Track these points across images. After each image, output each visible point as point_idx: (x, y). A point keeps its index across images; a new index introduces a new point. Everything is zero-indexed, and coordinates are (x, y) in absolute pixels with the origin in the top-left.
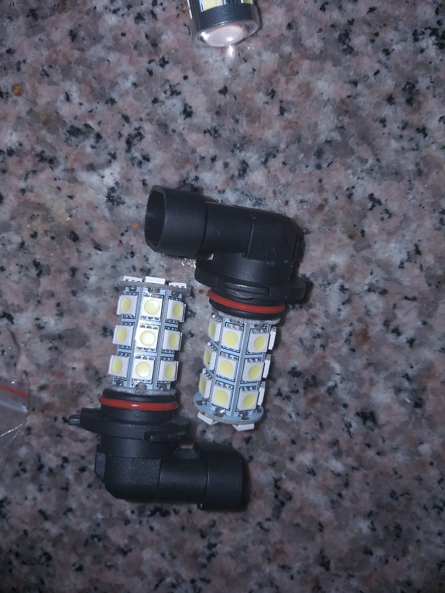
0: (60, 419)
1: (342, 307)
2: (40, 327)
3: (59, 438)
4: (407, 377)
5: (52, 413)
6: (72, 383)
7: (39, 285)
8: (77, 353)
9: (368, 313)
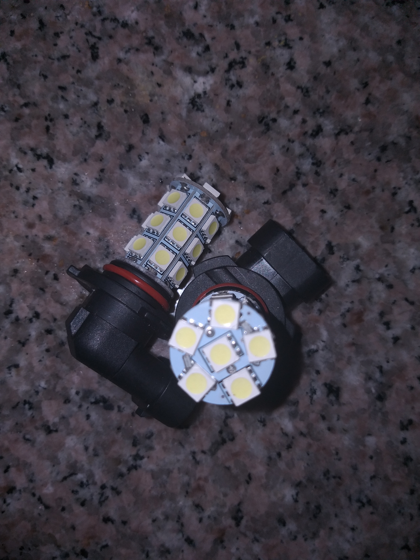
0: (51, 275)
1: (350, 283)
2: (75, 183)
3: (41, 292)
4: (380, 368)
5: (47, 266)
6: (80, 246)
7: (93, 145)
8: (98, 222)
9: (370, 298)
